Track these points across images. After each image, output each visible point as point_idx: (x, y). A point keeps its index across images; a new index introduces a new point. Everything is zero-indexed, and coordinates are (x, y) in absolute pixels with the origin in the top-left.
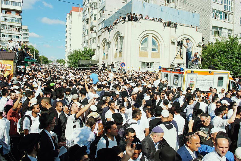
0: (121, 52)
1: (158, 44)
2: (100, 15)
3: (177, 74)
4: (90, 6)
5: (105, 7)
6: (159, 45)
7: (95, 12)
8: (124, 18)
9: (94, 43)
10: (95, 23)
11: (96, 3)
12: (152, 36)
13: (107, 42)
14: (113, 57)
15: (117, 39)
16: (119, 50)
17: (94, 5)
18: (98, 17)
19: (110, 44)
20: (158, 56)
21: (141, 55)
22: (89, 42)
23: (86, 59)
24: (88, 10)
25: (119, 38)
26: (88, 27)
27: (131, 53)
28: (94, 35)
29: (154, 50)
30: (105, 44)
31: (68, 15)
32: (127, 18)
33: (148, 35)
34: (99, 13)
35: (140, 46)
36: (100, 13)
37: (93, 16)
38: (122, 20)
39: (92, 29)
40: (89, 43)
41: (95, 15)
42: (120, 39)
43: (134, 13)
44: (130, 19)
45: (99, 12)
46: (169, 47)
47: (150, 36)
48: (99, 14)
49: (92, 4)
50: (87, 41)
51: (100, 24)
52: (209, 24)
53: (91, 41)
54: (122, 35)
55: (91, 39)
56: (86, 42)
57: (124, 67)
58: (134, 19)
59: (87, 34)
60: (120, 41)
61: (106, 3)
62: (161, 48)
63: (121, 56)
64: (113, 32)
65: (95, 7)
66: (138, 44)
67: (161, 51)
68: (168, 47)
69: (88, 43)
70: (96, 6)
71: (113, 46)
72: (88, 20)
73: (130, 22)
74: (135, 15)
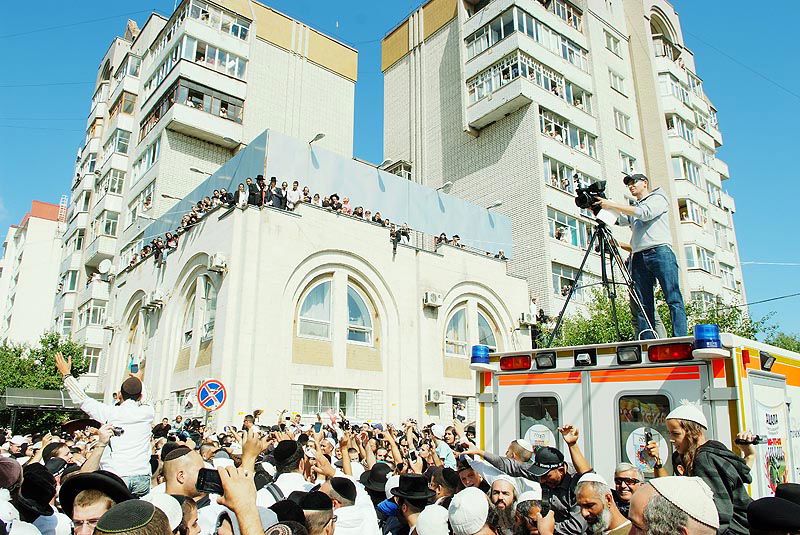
0: (206, 344)
1: (371, 312)
2: (134, 215)
3: (652, 386)
4: (98, 184)
5: (154, 182)
6: (377, 315)
7: (113, 203)
8: (228, 195)
9: (94, 321)
10: (107, 246)
11: (123, 173)
12: (350, 278)
13: (147, 302)
14: (171, 370)
15: (193, 290)
16: (199, 333)
17: (111, 177)
18: (125, 220)
19: (160, 311)
20: (375, 364)
21: (301, 354)
22: (76, 319)
23: (46, 387)
24: (87, 199)
25: (201, 282)
26: (78, 261)
27: (253, 345)
28: (99, 289)
29: (355, 335)
30: (138, 315)
31: (13, 231)
32: (244, 197)
33: (332, 274)
34: (130, 206)
35: (299, 317)
36: (133, 208)
37: (105, 219)
38: (220, 206)
39: (92, 269)
40: (77, 325)
41: (115, 216)
42: (207, 287)
43: (274, 180)
44: (256, 200)
45: (129, 202)
46: (415, 324)
47: (341, 276)
48: (129, 211)
49: (106, 176)
50: (69, 315)
51: (127, 247)
52: (542, 254)
53: (84, 317)
54: (217, 262)
55: (86, 308)
56: (63, 319)
57: (217, 403)
58: (271, 203)
59: (72, 287)
60: (207, 294)
61: (161, 167)
62: (385, 330)
63: (205, 360)
64: (175, 261)
65: (116, 187)
66: (288, 307)
67: (384, 340)
68: (412, 326)
69: (69, 323)
70: (121, 182)
71: (173, 319)
72: (82, 233)
73: (253, 210)
74: (279, 185)
